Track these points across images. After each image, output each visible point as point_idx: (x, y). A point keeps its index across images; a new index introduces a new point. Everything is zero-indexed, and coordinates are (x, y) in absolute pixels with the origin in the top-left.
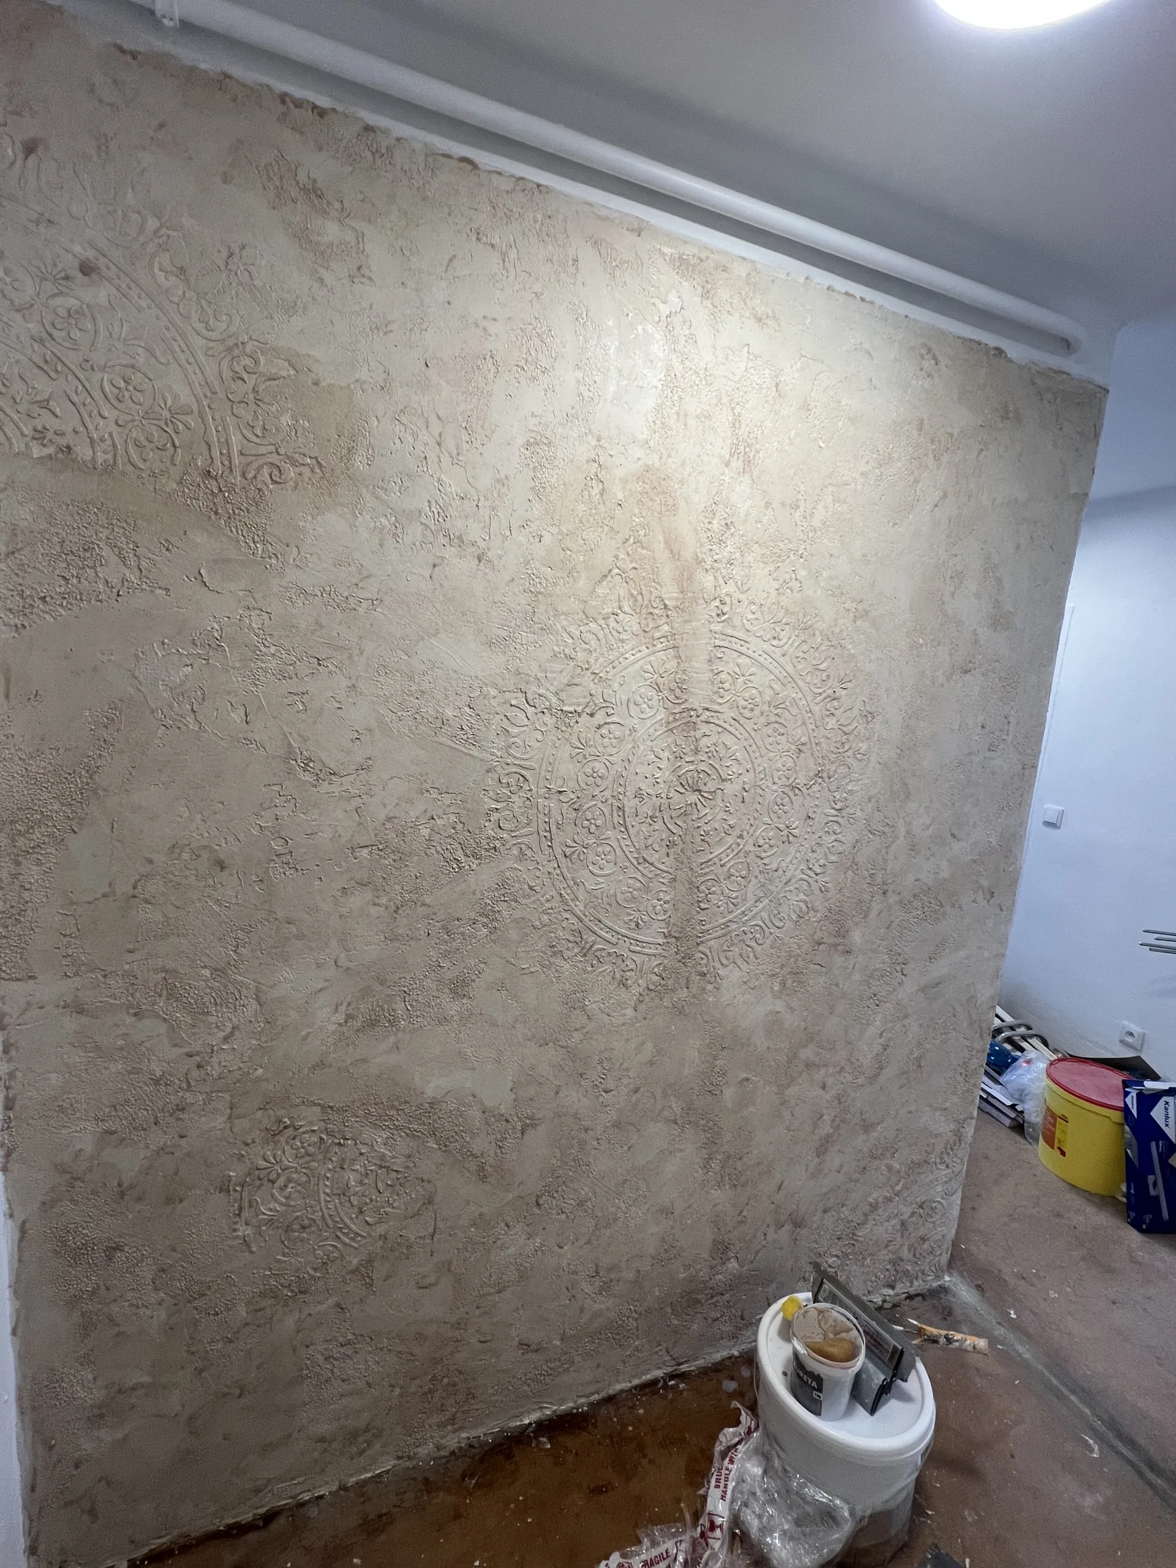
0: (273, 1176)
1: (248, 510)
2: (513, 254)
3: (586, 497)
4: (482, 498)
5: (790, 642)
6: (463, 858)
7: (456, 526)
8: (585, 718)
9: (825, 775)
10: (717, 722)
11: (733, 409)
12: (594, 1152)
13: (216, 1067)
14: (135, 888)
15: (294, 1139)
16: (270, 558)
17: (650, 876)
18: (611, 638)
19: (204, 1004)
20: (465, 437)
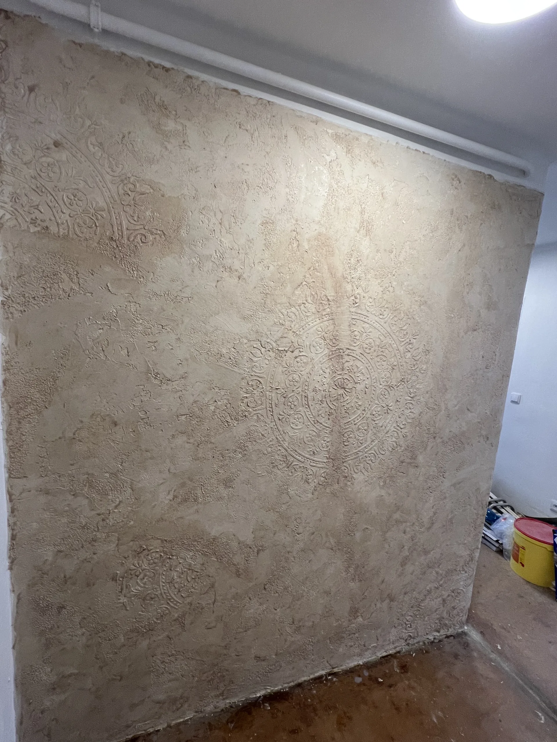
0: (138, 573)
1: (130, 255)
2: (256, 134)
3: (290, 248)
4: (240, 249)
5: (388, 317)
6: (230, 421)
7: (228, 262)
8: (289, 353)
9: (405, 380)
10: (353, 355)
11: (361, 205)
12: (293, 563)
13: (111, 520)
14: (74, 434)
15: (148, 555)
16: (140, 278)
17: (320, 429)
18: (302, 315)
19: (106, 490)
20: (233, 220)
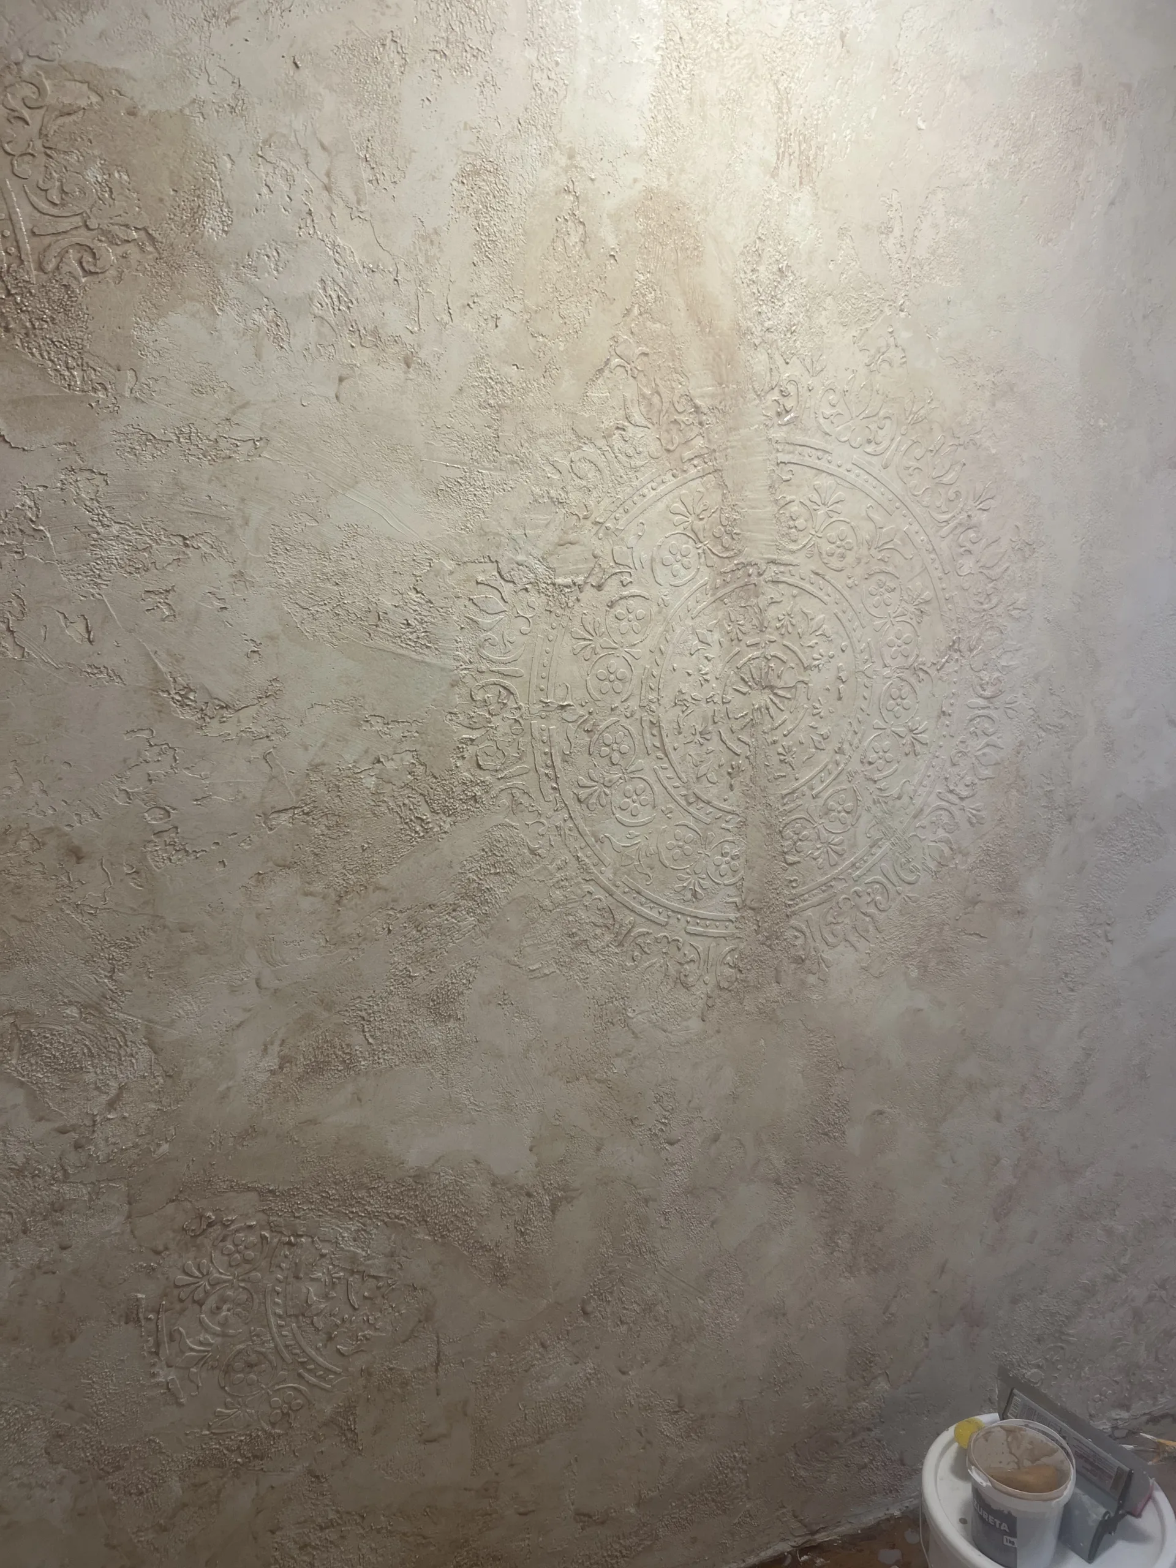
0: (199, 1295)
1: (53, 319)
3: (560, 249)
4: (401, 267)
5: (893, 446)
6: (428, 816)
7: (367, 314)
8: (589, 592)
9: (963, 646)
10: (790, 580)
12: (660, 1232)
13: (102, 1144)
15: (223, 1240)
16: (95, 390)
17: (708, 820)
18: (617, 465)
19: (75, 1056)
20: (366, 174)
